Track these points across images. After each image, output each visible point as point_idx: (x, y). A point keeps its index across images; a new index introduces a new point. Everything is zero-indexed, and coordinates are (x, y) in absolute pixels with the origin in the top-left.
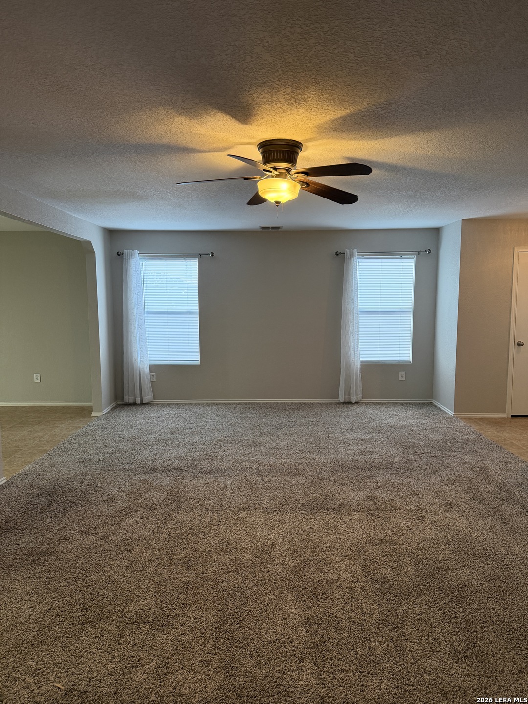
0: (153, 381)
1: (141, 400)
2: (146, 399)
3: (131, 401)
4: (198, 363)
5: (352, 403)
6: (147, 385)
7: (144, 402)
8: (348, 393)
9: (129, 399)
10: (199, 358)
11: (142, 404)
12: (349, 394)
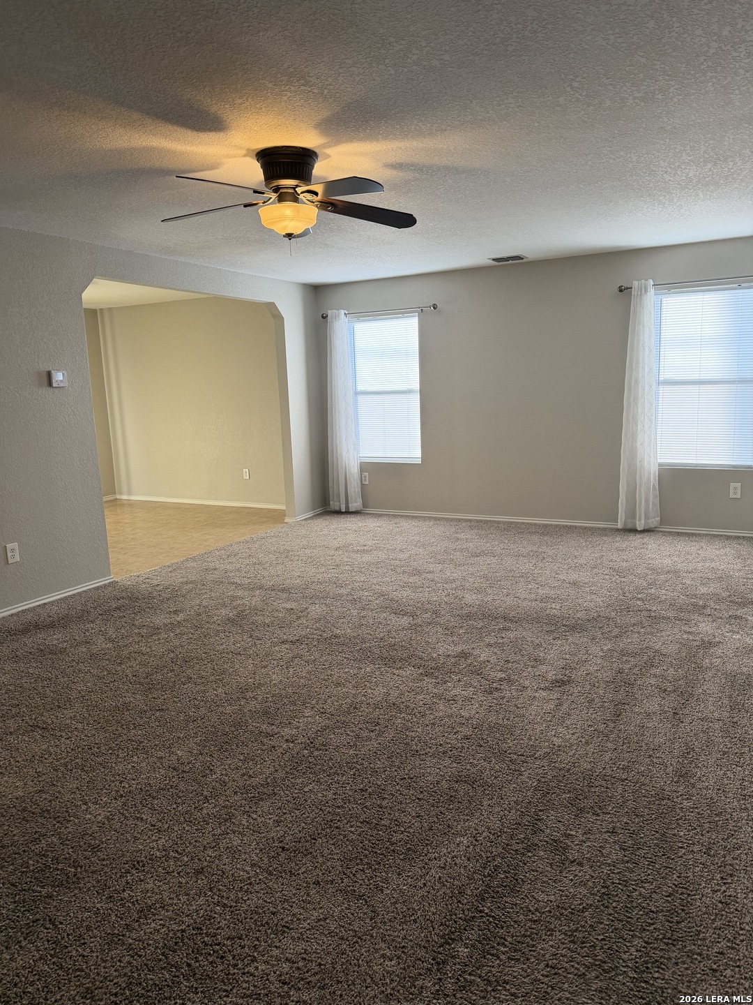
0: (366, 483)
1: (347, 507)
2: (353, 507)
3: (337, 509)
4: (419, 461)
5: (637, 530)
6: (354, 489)
7: (350, 511)
8: (632, 513)
9: (334, 505)
10: (419, 455)
11: (348, 512)
12: (633, 516)
